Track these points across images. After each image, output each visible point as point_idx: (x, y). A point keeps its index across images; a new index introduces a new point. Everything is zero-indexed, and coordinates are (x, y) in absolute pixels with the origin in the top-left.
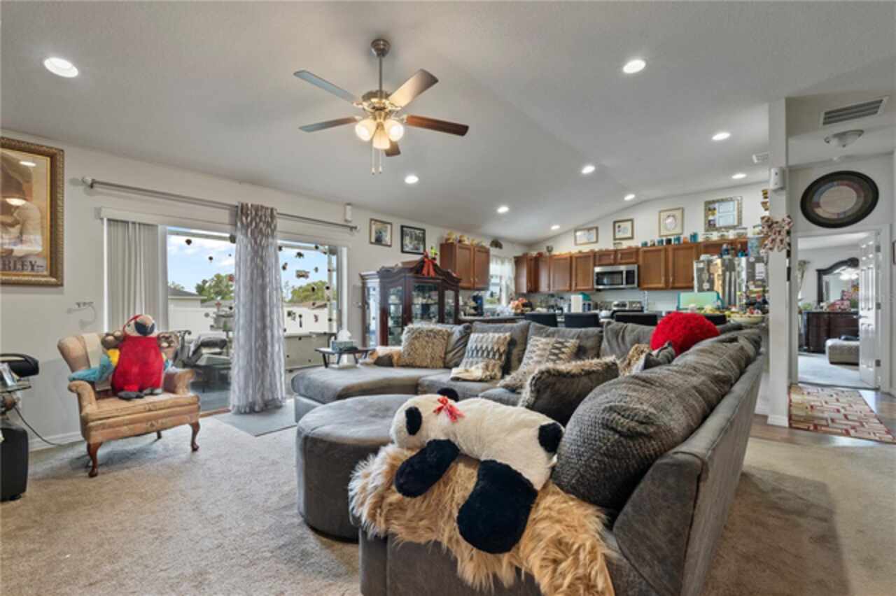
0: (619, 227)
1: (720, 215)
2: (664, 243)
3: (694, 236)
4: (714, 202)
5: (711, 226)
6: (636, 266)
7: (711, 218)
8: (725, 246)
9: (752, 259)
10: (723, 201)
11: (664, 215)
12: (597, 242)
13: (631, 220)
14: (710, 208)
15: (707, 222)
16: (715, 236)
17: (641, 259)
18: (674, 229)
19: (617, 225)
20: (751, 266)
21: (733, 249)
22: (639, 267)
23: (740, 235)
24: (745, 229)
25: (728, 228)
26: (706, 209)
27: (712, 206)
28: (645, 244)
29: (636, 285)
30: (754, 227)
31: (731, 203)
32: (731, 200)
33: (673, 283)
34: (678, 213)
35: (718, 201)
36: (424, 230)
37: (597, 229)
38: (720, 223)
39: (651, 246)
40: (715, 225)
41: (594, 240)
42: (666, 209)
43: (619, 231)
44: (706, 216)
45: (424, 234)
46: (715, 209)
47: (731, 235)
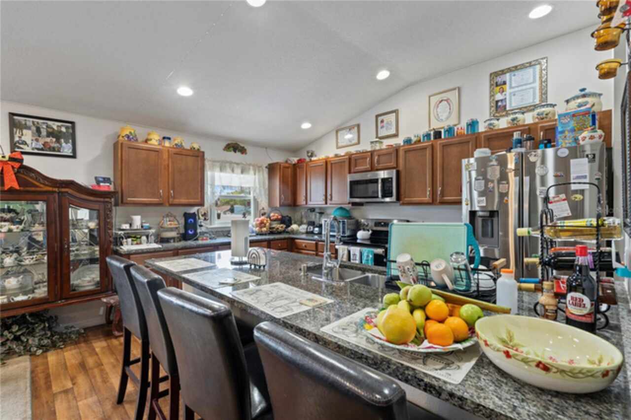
0: (382, 121)
1: (512, 90)
2: (432, 138)
3: (473, 124)
4: (503, 72)
5: (499, 108)
6: (394, 171)
7: (499, 97)
8: (516, 136)
9: (564, 153)
10: (516, 68)
11: (434, 100)
12: (359, 143)
13: (396, 112)
14: (497, 82)
15: (494, 104)
16: (503, 123)
17: (401, 161)
18: (447, 118)
19: (380, 119)
20: (563, 165)
21: (530, 139)
22: (398, 173)
23: (542, 117)
24: (553, 106)
25: (524, 110)
26: (491, 85)
27: (500, 79)
28: (408, 141)
29: (394, 198)
30: (567, 101)
31: (530, 70)
32: (530, 65)
33: (443, 194)
34: (453, 96)
35: (509, 70)
36: (72, 123)
37: (358, 126)
38: (512, 103)
39: (416, 143)
40: (505, 107)
41: (356, 141)
42: (437, 91)
43: (382, 127)
44: (492, 96)
45: (73, 128)
46: (505, 83)
47: (529, 119)
